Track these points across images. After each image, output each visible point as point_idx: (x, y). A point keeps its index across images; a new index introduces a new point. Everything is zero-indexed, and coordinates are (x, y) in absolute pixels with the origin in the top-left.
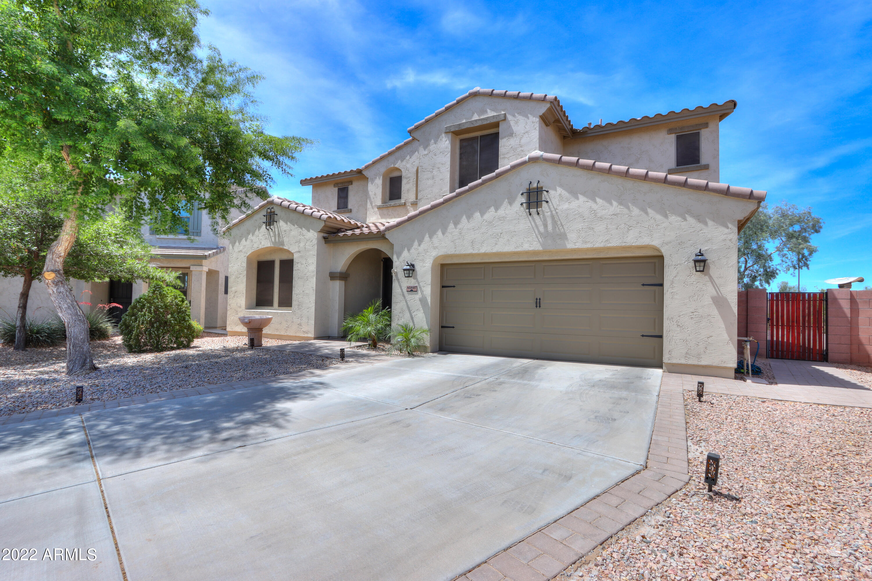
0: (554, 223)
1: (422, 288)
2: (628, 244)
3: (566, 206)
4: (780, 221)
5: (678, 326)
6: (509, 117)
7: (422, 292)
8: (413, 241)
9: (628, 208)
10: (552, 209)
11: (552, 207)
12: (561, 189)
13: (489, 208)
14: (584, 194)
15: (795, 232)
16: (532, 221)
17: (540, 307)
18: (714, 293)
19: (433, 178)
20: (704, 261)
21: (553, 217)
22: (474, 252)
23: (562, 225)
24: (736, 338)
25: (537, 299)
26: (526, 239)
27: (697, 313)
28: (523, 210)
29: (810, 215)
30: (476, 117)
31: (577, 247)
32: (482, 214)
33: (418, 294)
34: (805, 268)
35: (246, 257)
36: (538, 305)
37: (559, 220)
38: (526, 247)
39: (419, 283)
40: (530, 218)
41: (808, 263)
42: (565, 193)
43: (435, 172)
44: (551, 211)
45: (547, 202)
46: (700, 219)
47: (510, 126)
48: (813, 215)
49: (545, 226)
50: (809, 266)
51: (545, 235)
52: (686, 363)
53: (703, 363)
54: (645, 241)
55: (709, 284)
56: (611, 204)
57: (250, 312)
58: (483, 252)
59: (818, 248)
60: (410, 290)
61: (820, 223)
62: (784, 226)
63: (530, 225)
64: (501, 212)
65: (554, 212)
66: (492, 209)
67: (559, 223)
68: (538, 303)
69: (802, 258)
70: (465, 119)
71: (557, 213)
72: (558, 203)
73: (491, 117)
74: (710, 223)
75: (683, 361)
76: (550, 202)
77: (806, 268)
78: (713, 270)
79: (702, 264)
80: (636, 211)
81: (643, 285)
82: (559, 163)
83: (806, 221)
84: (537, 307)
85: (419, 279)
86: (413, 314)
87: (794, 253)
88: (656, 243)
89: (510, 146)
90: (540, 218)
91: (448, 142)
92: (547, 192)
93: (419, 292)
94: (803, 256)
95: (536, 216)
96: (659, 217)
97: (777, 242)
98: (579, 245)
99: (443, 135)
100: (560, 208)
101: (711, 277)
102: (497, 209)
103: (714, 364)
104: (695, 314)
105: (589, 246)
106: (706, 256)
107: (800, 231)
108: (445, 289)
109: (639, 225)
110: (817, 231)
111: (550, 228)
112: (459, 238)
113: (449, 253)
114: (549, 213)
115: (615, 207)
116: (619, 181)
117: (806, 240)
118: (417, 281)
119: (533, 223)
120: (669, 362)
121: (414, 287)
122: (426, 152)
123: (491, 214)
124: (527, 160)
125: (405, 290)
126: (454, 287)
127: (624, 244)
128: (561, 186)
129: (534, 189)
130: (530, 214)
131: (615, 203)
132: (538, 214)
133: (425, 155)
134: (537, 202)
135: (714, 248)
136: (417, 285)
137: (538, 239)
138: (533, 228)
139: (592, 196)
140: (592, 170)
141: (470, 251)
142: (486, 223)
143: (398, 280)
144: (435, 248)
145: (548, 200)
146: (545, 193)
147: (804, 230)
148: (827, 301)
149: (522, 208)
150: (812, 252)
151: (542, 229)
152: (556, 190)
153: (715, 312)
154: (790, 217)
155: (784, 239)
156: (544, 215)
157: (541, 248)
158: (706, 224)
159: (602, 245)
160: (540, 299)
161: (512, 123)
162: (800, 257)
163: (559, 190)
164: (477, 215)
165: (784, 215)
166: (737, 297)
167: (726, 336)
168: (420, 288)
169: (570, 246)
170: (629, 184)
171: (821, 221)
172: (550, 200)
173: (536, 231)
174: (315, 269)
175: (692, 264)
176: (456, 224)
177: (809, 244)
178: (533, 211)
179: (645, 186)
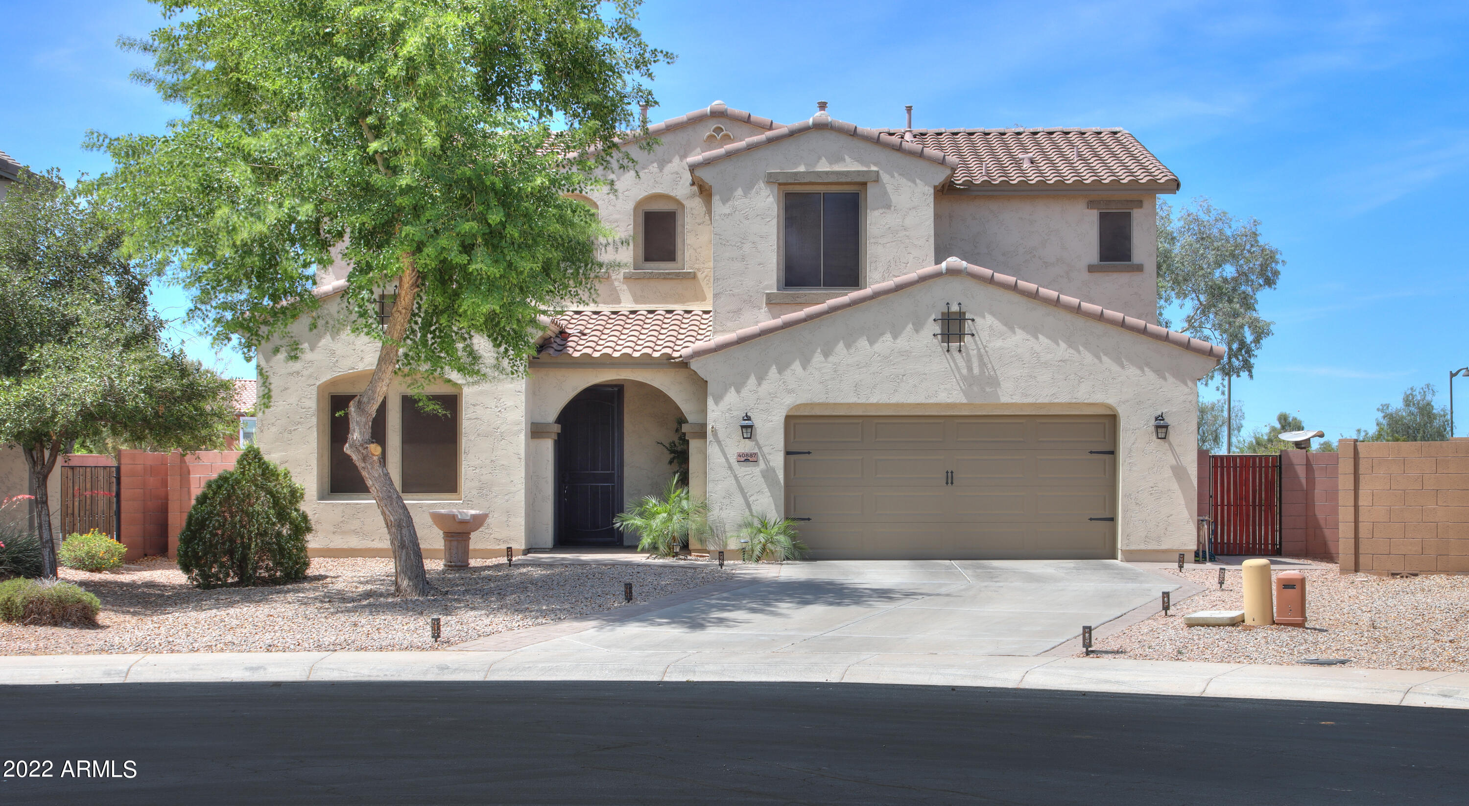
0: (982, 364)
1: (767, 456)
2: (1079, 401)
3: (998, 343)
4: (1196, 252)
5: (1137, 504)
6: (885, 177)
7: (767, 462)
8: (748, 377)
9: (1079, 352)
10: (981, 346)
11: (979, 342)
12: (993, 319)
13: (882, 334)
14: (1023, 328)
15: (1225, 280)
16: (951, 361)
17: (952, 483)
18: (1174, 462)
19: (743, 259)
20: (1166, 427)
21: (980, 357)
22: (859, 401)
23: (994, 369)
24: (1196, 518)
25: (947, 472)
26: (942, 387)
27: (1157, 488)
28: (937, 344)
29: (1257, 241)
30: (823, 166)
31: (1014, 401)
32: (872, 342)
33: (758, 465)
34: (1244, 374)
35: (315, 388)
36: (950, 481)
37: (991, 362)
38: (943, 397)
39: (760, 448)
40: (948, 356)
41: (1252, 360)
42: (997, 324)
43: (747, 247)
44: (979, 350)
45: (973, 335)
46: (1160, 373)
47: (886, 193)
48: (1262, 241)
49: (970, 369)
50: (1254, 371)
51: (970, 381)
52: (1145, 548)
53: (1164, 547)
54: (1099, 397)
55: (1169, 453)
56: (1058, 344)
57: (333, 505)
58: (875, 401)
59: (1272, 327)
60: (743, 459)
61: (1277, 263)
62: (1205, 266)
63: (948, 366)
64: (902, 342)
65: (982, 351)
66: (888, 336)
67: (989, 366)
68: (950, 479)
69: (1240, 349)
70: (806, 165)
71: (986, 352)
72: (988, 338)
73: (854, 172)
74: (1171, 379)
75: (1143, 547)
76: (976, 335)
77: (1247, 373)
78: (1172, 435)
79: (1164, 430)
80: (1088, 357)
81: (1091, 452)
82: (990, 283)
83: (1247, 255)
84: (947, 483)
85: (761, 442)
86: (751, 499)
87: (1225, 336)
88: (1111, 401)
89: (887, 226)
90: (963, 357)
91: (771, 199)
92: (973, 320)
93: (761, 462)
94: (1243, 344)
95: (956, 355)
96: (1115, 368)
97: (1189, 306)
98: (1017, 399)
99: (762, 185)
100: (991, 345)
101: (1170, 444)
102: (895, 337)
103: (1174, 548)
104: (1155, 488)
105: (1030, 400)
106: (1168, 420)
107: (1235, 279)
108: (792, 457)
109: (1092, 376)
110: (1269, 282)
111: (976, 371)
112: (834, 379)
113: (816, 400)
114: (975, 352)
115: (1062, 350)
116: (1069, 317)
117: (1248, 303)
118: (757, 444)
119: (952, 364)
120: (1127, 548)
121: (751, 455)
122: (727, 211)
123: (885, 343)
124: (944, 271)
125: (733, 460)
126: (809, 453)
127: (1074, 401)
128: (993, 314)
129: (955, 313)
130: (948, 351)
131: (1063, 345)
132: (960, 351)
133: (725, 215)
134: (960, 335)
135: (1174, 410)
136: (756, 451)
137: (961, 387)
138: (952, 370)
139: (1034, 331)
140: (1035, 298)
141: (853, 399)
142: (879, 358)
143: (719, 442)
144: (790, 391)
145: (975, 333)
146: (970, 321)
147: (1243, 276)
148: (1280, 468)
149: (935, 341)
150: (1261, 332)
151: (965, 371)
152: (984, 317)
153: (1175, 486)
154: (1216, 244)
155: (1202, 298)
156: (968, 354)
157: (964, 401)
158: (1165, 379)
159: (1046, 401)
160: (952, 472)
161: (889, 188)
162: (1235, 346)
163: (990, 320)
164: (863, 343)
165: (1203, 238)
166: (1196, 469)
167: (1185, 514)
168: (764, 456)
169: (1005, 398)
170: (1080, 322)
171: (1278, 256)
172: (977, 333)
173: (958, 376)
174: (523, 419)
175: (1153, 429)
176: (826, 354)
177: (1254, 314)
178: (954, 345)
179: (1099, 328)
